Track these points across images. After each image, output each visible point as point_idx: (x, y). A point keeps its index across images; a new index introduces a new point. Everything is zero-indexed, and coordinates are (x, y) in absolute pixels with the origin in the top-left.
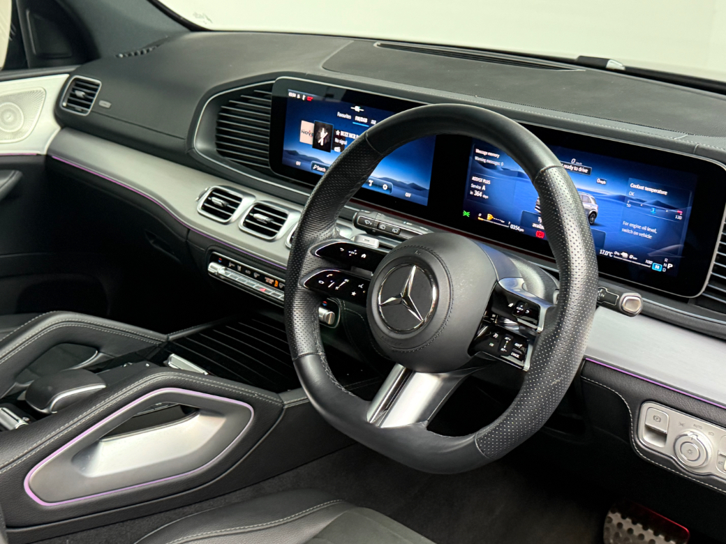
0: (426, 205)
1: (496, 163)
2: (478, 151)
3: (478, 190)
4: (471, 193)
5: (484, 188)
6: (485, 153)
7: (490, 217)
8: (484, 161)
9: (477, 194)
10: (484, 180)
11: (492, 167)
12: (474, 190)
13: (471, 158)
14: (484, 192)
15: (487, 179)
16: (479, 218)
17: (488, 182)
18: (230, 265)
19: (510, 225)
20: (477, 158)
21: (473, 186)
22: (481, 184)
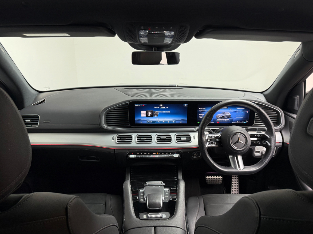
0: (187, 123)
6: (202, 109)
9: (201, 118)
11: (204, 111)
12: (200, 117)
13: (198, 110)
15: (203, 114)
18: (138, 154)
20: (200, 110)
22: (202, 115)
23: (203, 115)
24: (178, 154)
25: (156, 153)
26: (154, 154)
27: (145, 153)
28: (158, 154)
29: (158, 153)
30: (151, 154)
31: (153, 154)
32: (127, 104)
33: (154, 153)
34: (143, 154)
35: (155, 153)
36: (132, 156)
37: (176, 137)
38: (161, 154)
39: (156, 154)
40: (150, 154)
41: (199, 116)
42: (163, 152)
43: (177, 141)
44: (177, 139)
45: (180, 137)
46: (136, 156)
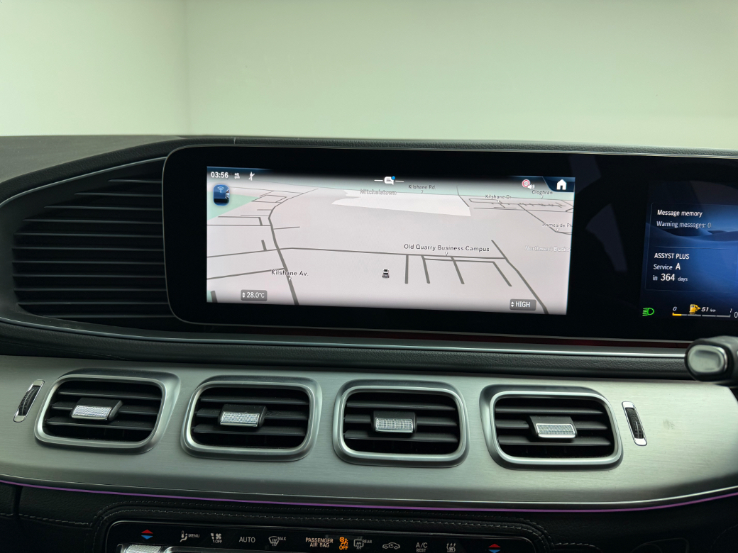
1: (697, 226)
2: (660, 212)
3: (667, 272)
4: (656, 278)
5: (678, 267)
6: (675, 214)
7: (693, 308)
8: (676, 226)
9: (666, 277)
10: (678, 255)
11: (692, 232)
12: (659, 273)
13: (648, 225)
14: (678, 274)
15: (682, 252)
16: (675, 312)
17: (686, 256)
18: (184, 537)
19: (732, 314)
20: (659, 224)
22: (672, 262)
23: (682, 262)
25: (337, 539)
26: (319, 549)
28: (352, 550)
29: (350, 538)
31: (305, 551)
32: (153, 170)
33: (314, 542)
34: (231, 544)
35: (327, 542)
37: (498, 416)
38: (375, 550)
40: (281, 548)
41: (657, 267)
42: (387, 539)
43: (506, 448)
44: (500, 432)
45: (526, 418)
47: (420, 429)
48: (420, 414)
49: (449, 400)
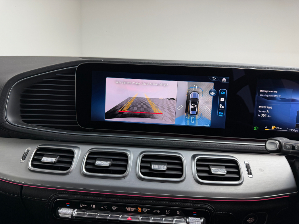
0: (224, 128)
1: (275, 96)
2: (261, 91)
3: (263, 113)
4: (259, 116)
5: (268, 111)
6: (267, 91)
7: (273, 127)
8: (267, 96)
9: (263, 115)
10: (268, 107)
11: (273, 99)
12: (260, 114)
14: (268, 114)
15: (269, 106)
16: (266, 129)
17: (271, 108)
18: (81, 206)
19: (288, 130)
20: (261, 95)
21: (260, 111)
22: (266, 110)
24: (201, 217)
25: (137, 208)
26: (130, 212)
27: (104, 205)
28: (142, 212)
29: (142, 208)
30: (122, 210)
31: (125, 212)
32: (72, 71)
33: (128, 209)
34: (98, 209)
35: (133, 209)
36: (65, 212)
37: (197, 165)
38: (151, 213)
39: (135, 213)
40: (117, 210)
42: (155, 209)
43: (199, 177)
44: (198, 171)
45: (208, 166)
46: (75, 213)
47: (168, 169)
48: (169, 163)
49: (179, 159)
